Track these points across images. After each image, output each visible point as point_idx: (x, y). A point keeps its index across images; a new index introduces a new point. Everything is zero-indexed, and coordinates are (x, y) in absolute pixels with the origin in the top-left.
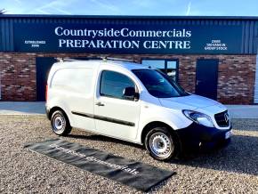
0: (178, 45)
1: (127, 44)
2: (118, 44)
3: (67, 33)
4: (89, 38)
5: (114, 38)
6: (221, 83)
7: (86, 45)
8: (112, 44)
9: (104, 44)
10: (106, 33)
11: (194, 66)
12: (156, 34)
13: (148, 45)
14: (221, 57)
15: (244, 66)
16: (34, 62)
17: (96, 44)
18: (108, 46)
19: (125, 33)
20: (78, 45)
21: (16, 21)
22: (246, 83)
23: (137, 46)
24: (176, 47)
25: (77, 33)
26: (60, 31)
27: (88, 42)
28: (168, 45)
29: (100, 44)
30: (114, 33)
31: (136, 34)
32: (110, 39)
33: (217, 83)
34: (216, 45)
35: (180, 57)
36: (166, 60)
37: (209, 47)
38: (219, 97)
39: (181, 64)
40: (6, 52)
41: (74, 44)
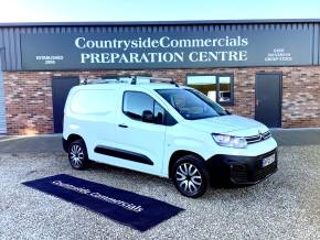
0: (233, 57)
1: (168, 57)
2: (156, 58)
3: (91, 44)
4: (120, 51)
5: (152, 50)
7: (116, 60)
8: (149, 58)
9: (139, 58)
10: (142, 44)
11: (253, 82)
12: (205, 43)
13: (195, 57)
14: (285, 70)
15: (313, 80)
16: (49, 84)
17: (129, 58)
18: (143, 60)
19: (166, 42)
20: (106, 60)
22: (316, 100)
23: (181, 59)
24: (230, 59)
25: (103, 44)
26: (81, 43)
27: (118, 56)
28: (220, 57)
29: (134, 58)
30: (151, 43)
31: (179, 43)
32: (147, 51)
33: (281, 102)
34: (279, 55)
35: (234, 71)
36: (218, 76)
37: (270, 58)
38: (284, 119)
39: (236, 80)
40: (11, 71)
41: (100, 58)
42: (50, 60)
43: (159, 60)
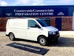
0: (50, 14)
1: (35, 14)
4: (24, 13)
5: (31, 12)
7: (23, 15)
9: (28, 14)
10: (29, 11)
11: (55, 20)
12: (44, 11)
13: (41, 14)
14: (62, 17)
17: (26, 14)
19: (35, 11)
21: (3, 8)
22: (70, 24)
23: (38, 14)
25: (21, 11)
28: (47, 14)
31: (38, 11)
32: (30, 13)
33: (61, 25)
36: (47, 18)
37: (59, 14)
38: (62, 29)
39: (51, 19)
41: (20, 14)
43: (33, 15)
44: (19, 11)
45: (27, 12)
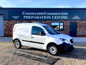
0: (64, 17)
1: (47, 17)
4: (34, 16)
6: (78, 30)
7: (33, 18)
8: (42, 17)
10: (40, 14)
11: (69, 24)
12: (56, 14)
13: (53, 17)
14: (78, 21)
15: (85, 24)
17: (36, 18)
18: (40, 18)
19: (46, 13)
20: (30, 18)
21: (9, 10)
23: (50, 18)
24: (63, 18)
25: (30, 14)
26: (24, 13)
27: (33, 17)
28: (60, 17)
29: (38, 17)
30: (42, 14)
31: (50, 14)
34: (76, 17)
35: (64, 21)
36: (60, 23)
37: (74, 18)
38: (77, 35)
40: (6, 20)
41: (29, 17)
42: (16, 17)
43: (44, 18)
44: (27, 14)
45: (37, 15)
